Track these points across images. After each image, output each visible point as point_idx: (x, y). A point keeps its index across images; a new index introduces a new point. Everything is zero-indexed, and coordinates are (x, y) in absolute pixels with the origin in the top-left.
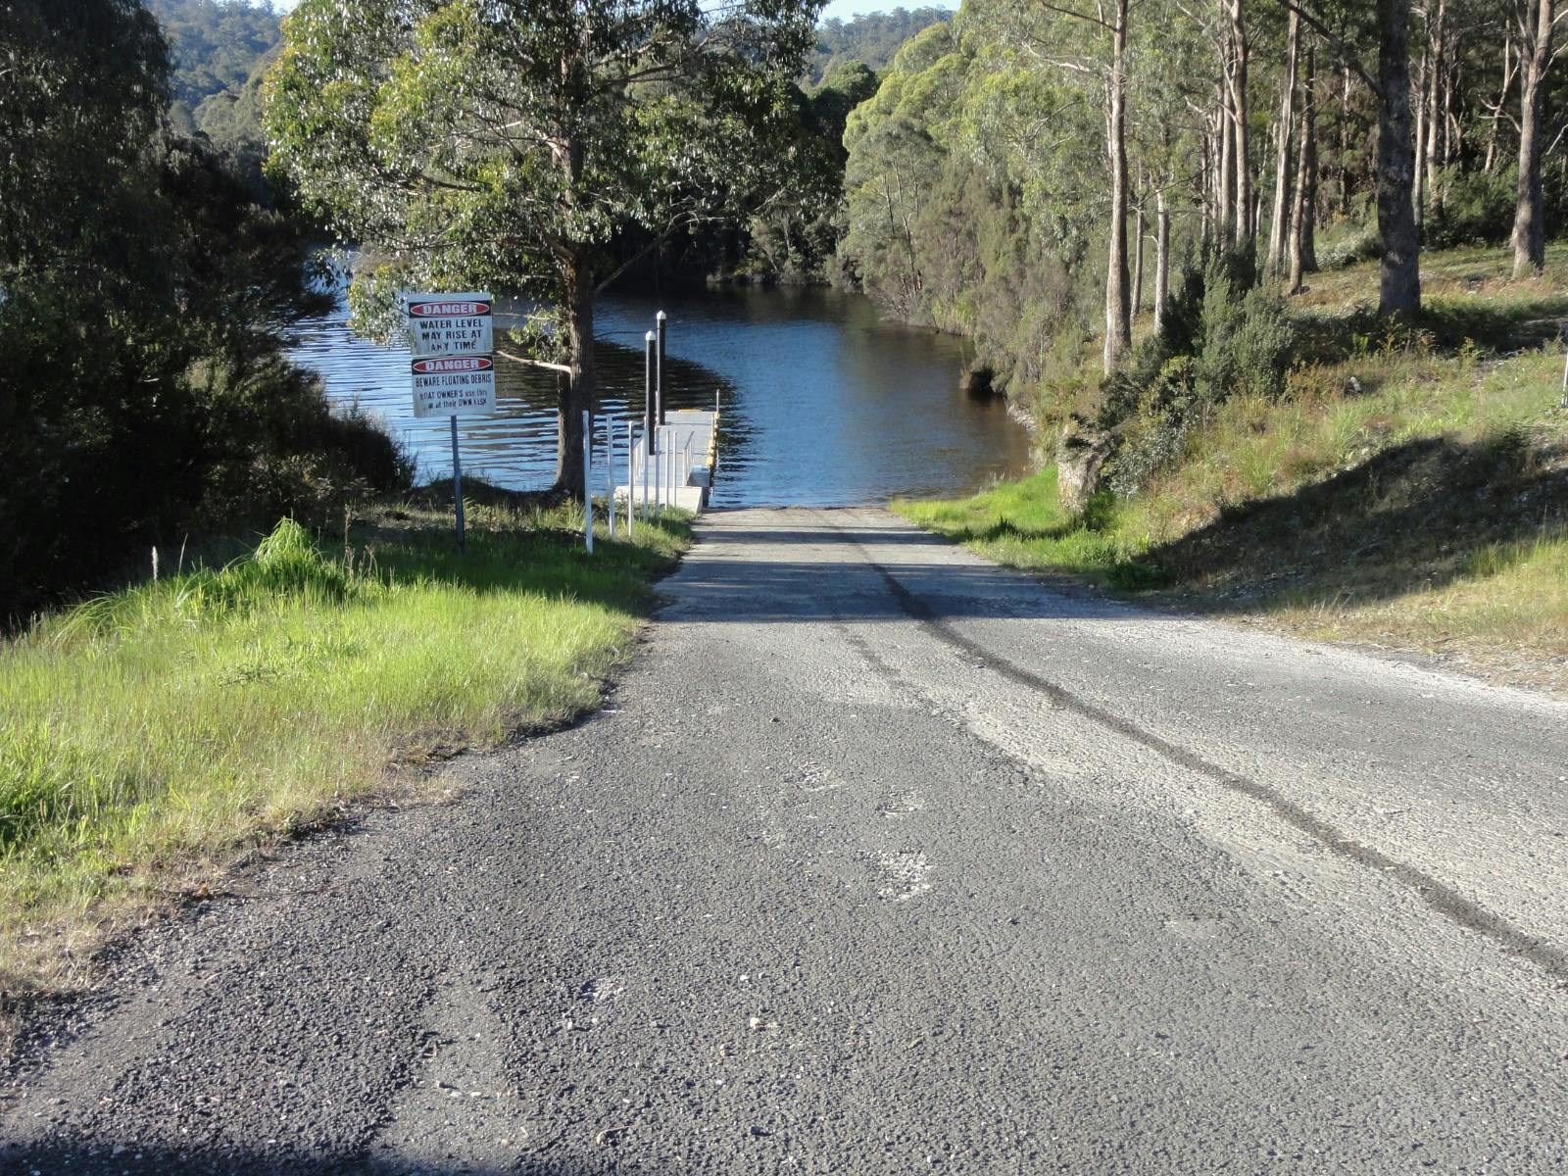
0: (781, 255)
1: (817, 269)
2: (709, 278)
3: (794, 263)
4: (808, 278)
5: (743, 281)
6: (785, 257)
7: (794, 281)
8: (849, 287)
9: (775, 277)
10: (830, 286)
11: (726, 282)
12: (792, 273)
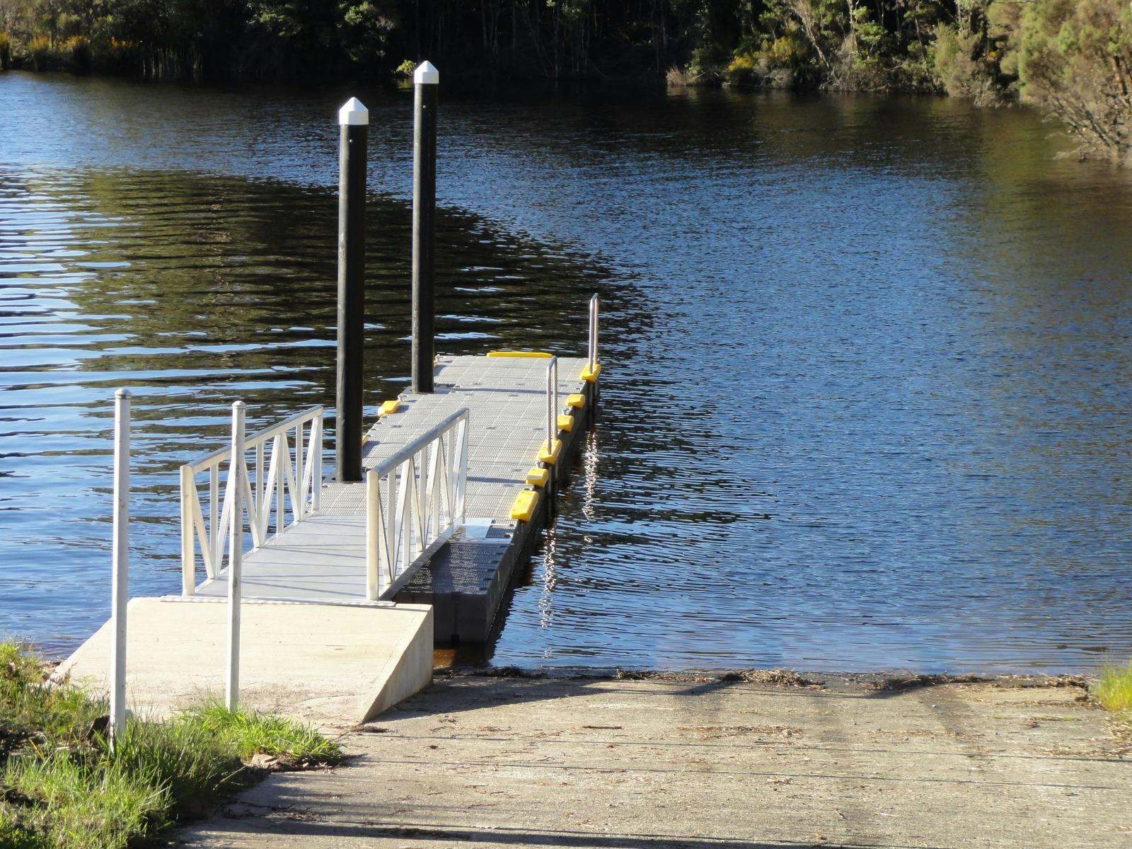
0: (833, 26)
1: (915, 57)
2: (673, 76)
3: (861, 44)
4: (894, 78)
5: (747, 81)
6: (841, 30)
7: (862, 84)
8: (985, 95)
9: (820, 75)
10: (941, 93)
11: (710, 84)
12: (859, 65)
